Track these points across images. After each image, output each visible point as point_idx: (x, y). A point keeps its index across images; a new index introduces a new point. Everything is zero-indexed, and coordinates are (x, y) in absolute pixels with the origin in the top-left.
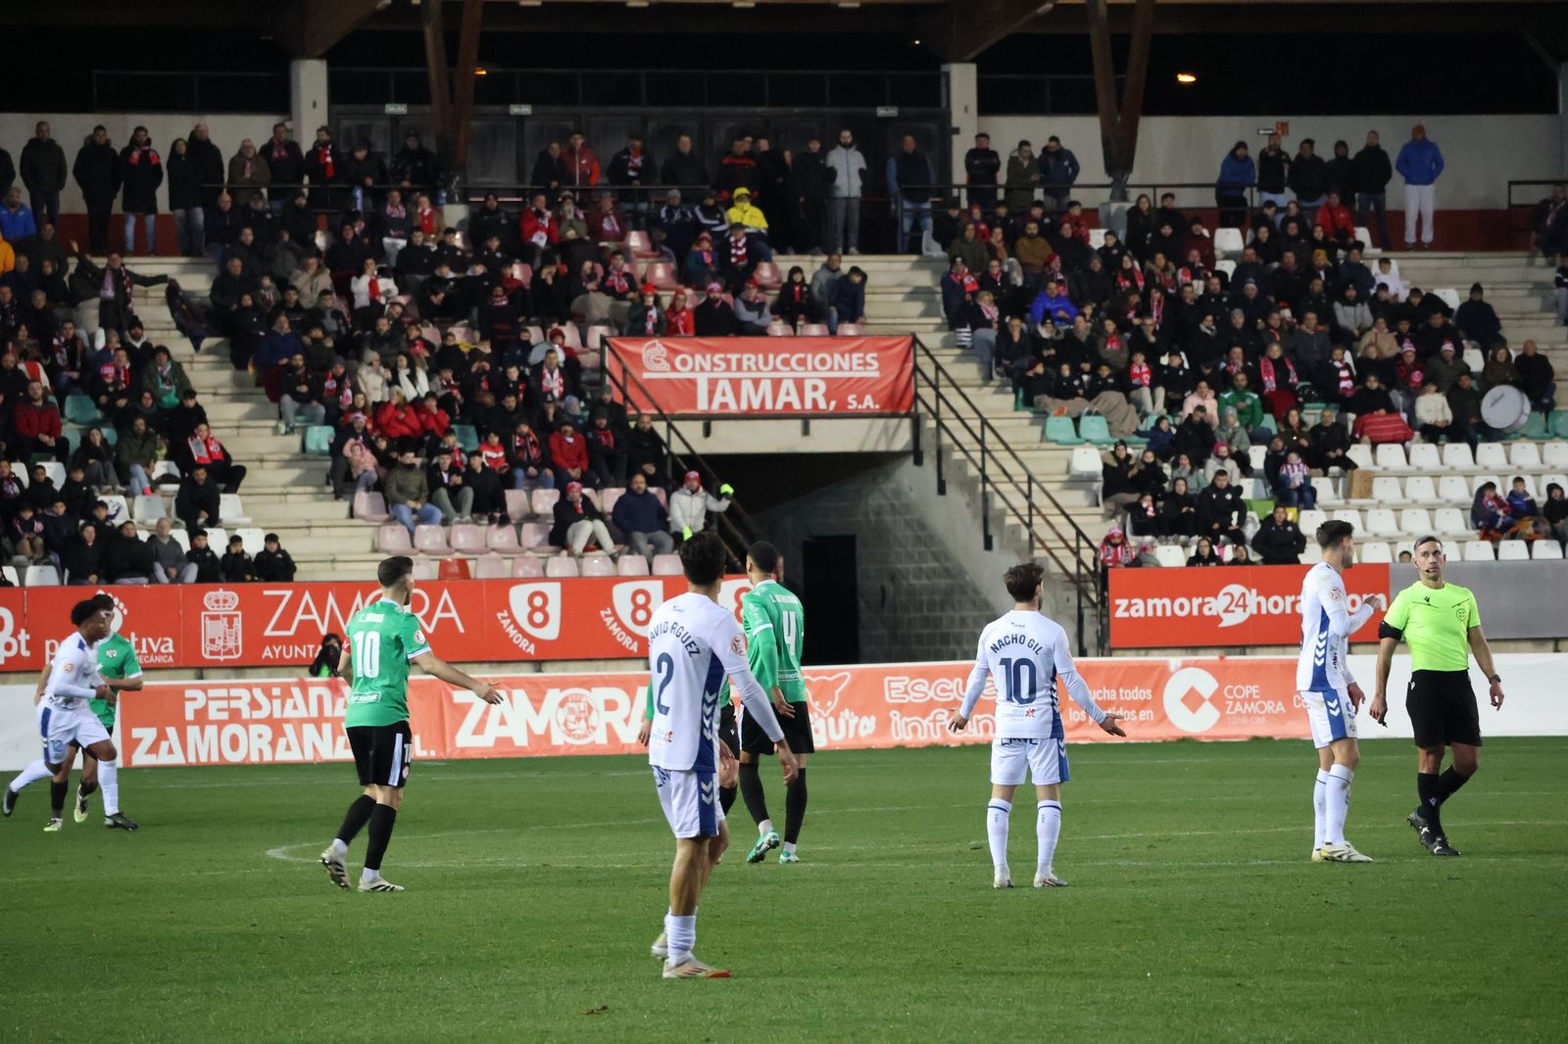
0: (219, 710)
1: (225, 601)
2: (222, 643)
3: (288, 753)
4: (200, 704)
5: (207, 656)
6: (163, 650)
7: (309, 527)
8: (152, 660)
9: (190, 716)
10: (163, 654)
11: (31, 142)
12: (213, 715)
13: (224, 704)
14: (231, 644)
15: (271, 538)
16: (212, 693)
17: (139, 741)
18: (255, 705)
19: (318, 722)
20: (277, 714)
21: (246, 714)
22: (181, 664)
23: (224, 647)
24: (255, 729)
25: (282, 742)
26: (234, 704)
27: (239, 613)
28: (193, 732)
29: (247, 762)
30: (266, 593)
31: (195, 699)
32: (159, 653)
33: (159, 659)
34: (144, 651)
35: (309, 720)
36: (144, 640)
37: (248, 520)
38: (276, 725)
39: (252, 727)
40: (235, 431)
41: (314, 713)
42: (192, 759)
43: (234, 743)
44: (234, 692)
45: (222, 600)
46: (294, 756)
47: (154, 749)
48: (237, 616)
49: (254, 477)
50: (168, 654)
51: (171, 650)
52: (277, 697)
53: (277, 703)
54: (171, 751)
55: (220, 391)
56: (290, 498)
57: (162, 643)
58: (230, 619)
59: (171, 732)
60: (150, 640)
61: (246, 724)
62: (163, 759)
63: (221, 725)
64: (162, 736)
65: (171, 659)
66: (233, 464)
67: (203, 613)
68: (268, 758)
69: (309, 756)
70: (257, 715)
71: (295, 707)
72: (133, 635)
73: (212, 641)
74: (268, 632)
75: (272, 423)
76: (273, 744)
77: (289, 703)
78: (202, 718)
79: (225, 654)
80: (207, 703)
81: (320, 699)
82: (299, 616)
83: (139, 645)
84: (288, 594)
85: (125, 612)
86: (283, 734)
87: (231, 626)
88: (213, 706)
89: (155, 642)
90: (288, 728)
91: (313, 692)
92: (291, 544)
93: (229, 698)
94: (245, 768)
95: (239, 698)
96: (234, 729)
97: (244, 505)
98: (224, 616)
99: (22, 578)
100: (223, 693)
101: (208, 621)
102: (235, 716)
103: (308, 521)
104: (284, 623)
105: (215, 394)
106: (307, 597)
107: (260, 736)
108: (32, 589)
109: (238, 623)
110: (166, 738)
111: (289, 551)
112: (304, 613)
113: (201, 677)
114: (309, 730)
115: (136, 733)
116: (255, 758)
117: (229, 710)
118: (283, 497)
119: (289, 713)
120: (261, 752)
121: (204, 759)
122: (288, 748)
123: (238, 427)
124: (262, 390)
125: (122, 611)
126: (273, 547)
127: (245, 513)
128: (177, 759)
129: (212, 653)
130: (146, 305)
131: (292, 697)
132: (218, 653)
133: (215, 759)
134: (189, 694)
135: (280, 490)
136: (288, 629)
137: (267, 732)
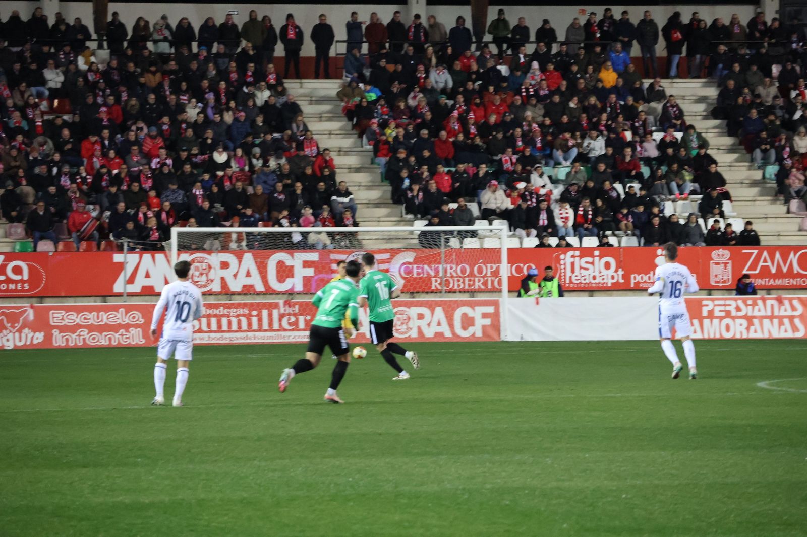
0: (721, 311)
1: (723, 256)
2: (721, 277)
3: (756, 333)
4: (710, 308)
5: (713, 284)
7: (766, 218)
9: (705, 314)
11: (641, 21)
12: (717, 314)
13: (722, 308)
14: (725, 278)
15: (749, 223)
16: (717, 302)
18: (738, 309)
19: (771, 318)
20: (750, 314)
21: (734, 313)
23: (722, 279)
24: (738, 321)
25: (752, 328)
26: (728, 308)
27: (730, 261)
28: (706, 322)
29: (734, 338)
31: (707, 305)
35: (767, 317)
37: (735, 214)
38: (749, 319)
40: (729, 168)
41: (769, 314)
42: (706, 336)
43: (728, 328)
44: (728, 302)
45: (721, 254)
46: (759, 335)
52: (750, 305)
53: (750, 308)
55: (721, 148)
56: (756, 202)
58: (726, 264)
59: (696, 322)
61: (734, 318)
63: (721, 318)
67: (711, 262)
68: (745, 336)
69: (766, 336)
70: (740, 314)
71: (759, 311)
73: (716, 276)
75: (748, 164)
76: (748, 329)
77: (756, 308)
78: (711, 315)
80: (714, 308)
81: (772, 306)
82: (761, 264)
84: (756, 252)
86: (753, 325)
87: (726, 267)
88: (717, 309)
90: (756, 321)
91: (769, 303)
93: (725, 305)
94: (733, 341)
95: (730, 305)
96: (728, 321)
97: (733, 206)
98: (723, 263)
99: (620, 243)
100: (722, 302)
101: (714, 266)
102: (728, 314)
103: (766, 214)
104: (753, 267)
105: (718, 149)
106: (765, 254)
108: (625, 248)
109: (729, 266)
111: (756, 231)
112: (763, 262)
113: (710, 294)
114: (766, 322)
116: (738, 336)
117: (725, 311)
118: (753, 202)
119: (756, 313)
120: (741, 333)
121: (712, 336)
122: (756, 331)
123: (730, 166)
124: (743, 147)
126: (749, 227)
127: (734, 211)
128: (698, 336)
129: (716, 282)
130: (686, 103)
131: (758, 305)
132: (718, 282)
133: (718, 336)
134: (704, 303)
135: (750, 199)
136: (755, 270)
137: (745, 323)
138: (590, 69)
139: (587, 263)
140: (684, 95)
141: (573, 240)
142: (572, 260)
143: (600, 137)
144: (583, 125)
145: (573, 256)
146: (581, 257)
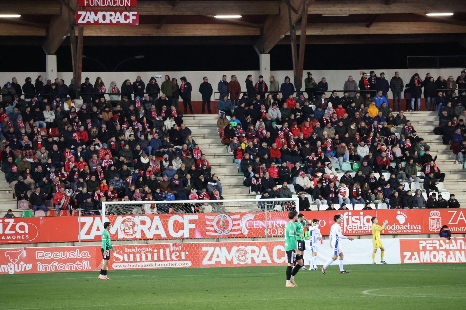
0: (430, 247)
1: (436, 214)
2: (435, 227)
3: (451, 260)
4: (424, 245)
5: (431, 230)
6: (417, 228)
7: (464, 192)
8: (414, 231)
9: (421, 248)
10: (418, 230)
11: (393, 78)
12: (428, 248)
13: (431, 245)
14: (438, 227)
15: (452, 195)
16: (428, 242)
17: (406, 255)
18: (441, 245)
19: (460, 251)
20: (448, 248)
21: (438, 248)
22: (423, 233)
23: (436, 228)
24: (441, 252)
25: (449, 257)
26: (434, 245)
27: (441, 218)
28: (422, 253)
29: (439, 262)
30: (449, 211)
31: (422, 243)
32: (416, 229)
33: (417, 231)
34: (412, 229)
35: (457, 250)
36: (412, 226)
37: (445, 190)
38: (447, 251)
39: (440, 252)
40: (443, 163)
41: (459, 248)
42: (422, 261)
43: (435, 257)
44: (434, 241)
45: (435, 213)
46: (453, 261)
47: (410, 258)
48: (440, 218)
49: (448, 177)
50: (419, 230)
51: (420, 228)
52: (447, 243)
53: (447, 245)
54: (415, 259)
55: (439, 151)
56: (458, 183)
57: (417, 226)
58: (438, 219)
59: (415, 253)
60: (414, 225)
61: (438, 251)
62: (413, 261)
63: (430, 251)
64: (413, 254)
65: (420, 231)
66: (441, 173)
67: (430, 218)
68: (445, 261)
69: (458, 261)
70: (441, 248)
71: (453, 246)
72: (408, 224)
73: (433, 226)
74: (449, 223)
75: (454, 160)
76: (447, 257)
77: (451, 245)
78: (424, 249)
79: (436, 230)
80: (426, 245)
81: (461, 243)
82: (459, 219)
83: (410, 227)
84: (456, 212)
85: (406, 217)
86: (449, 254)
87: (438, 222)
88: (428, 245)
89: (415, 226)
90: (451, 252)
91: (459, 242)
92: (458, 197)
93: (433, 243)
94: (438, 264)
95: (436, 243)
96: (434, 252)
97: (444, 185)
98: (436, 218)
99: (376, 207)
100: (431, 242)
101: (431, 220)
102: (435, 249)
103: (464, 190)
104: (454, 220)
105: (437, 152)
106: (461, 213)
107: (442, 255)
108: (381, 210)
109: (440, 220)
110: (414, 255)
111: (457, 199)
112: (460, 218)
113: (429, 237)
114: (457, 253)
115: (405, 253)
116: (441, 261)
117: (433, 247)
118: (456, 183)
119: (451, 248)
120: (443, 259)
121: (425, 261)
122: (451, 258)
123: (443, 162)
124: (452, 151)
125: (405, 217)
126: (453, 198)
127: (445, 188)
128: (417, 261)
129: (433, 229)
130: (418, 125)
131: (452, 243)
132: (434, 230)
133: (429, 261)
134: (421, 242)
135: (455, 181)
136: (456, 222)
137: (445, 253)
138: (362, 106)
139: (356, 219)
140: (418, 120)
141: (349, 206)
142: (347, 217)
143: (366, 146)
144: (357, 139)
145: (348, 215)
146: (352, 216)
